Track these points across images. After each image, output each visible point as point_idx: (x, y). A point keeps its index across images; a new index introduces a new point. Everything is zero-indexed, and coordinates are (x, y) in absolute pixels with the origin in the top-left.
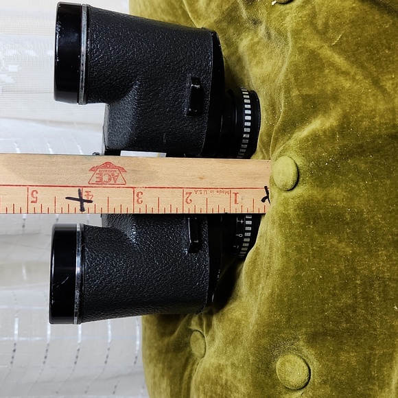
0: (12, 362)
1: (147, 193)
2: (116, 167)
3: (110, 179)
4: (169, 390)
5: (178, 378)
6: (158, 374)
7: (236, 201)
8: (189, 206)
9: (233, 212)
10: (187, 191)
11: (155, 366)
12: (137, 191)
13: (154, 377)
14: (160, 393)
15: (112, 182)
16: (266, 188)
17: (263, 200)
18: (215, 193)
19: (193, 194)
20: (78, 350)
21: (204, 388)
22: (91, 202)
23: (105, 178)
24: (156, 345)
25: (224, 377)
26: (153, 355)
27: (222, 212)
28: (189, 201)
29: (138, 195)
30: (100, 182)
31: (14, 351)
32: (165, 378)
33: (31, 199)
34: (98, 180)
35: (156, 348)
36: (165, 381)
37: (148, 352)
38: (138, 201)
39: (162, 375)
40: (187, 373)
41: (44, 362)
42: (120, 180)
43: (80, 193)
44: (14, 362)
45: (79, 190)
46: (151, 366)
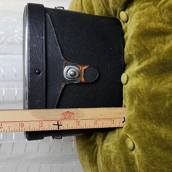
0: (25, 151)
1: (81, 121)
2: (71, 113)
3: (68, 117)
4: (88, 159)
5: (92, 154)
6: (84, 154)
7: (113, 123)
8: (96, 125)
9: (112, 127)
10: (96, 121)
11: (82, 151)
12: (78, 121)
13: (82, 156)
14: (85, 161)
15: (69, 118)
16: (124, 118)
17: (123, 122)
18: (106, 120)
19: (98, 121)
20: (51, 146)
21: (102, 154)
22: (62, 125)
23: (67, 117)
24: (82, 144)
25: (109, 149)
26: (81, 148)
27: (108, 127)
28: (96, 124)
29: (78, 123)
30: (65, 118)
31: (26, 146)
32: (87, 155)
33: (41, 125)
34: (64, 118)
35: (82, 145)
36: (87, 156)
37: (79, 147)
38: (78, 124)
39: (85, 154)
40: (95, 151)
41: (37, 151)
42: (72, 117)
43: (58, 123)
44: (26, 151)
45: (58, 122)
46: (81, 152)
